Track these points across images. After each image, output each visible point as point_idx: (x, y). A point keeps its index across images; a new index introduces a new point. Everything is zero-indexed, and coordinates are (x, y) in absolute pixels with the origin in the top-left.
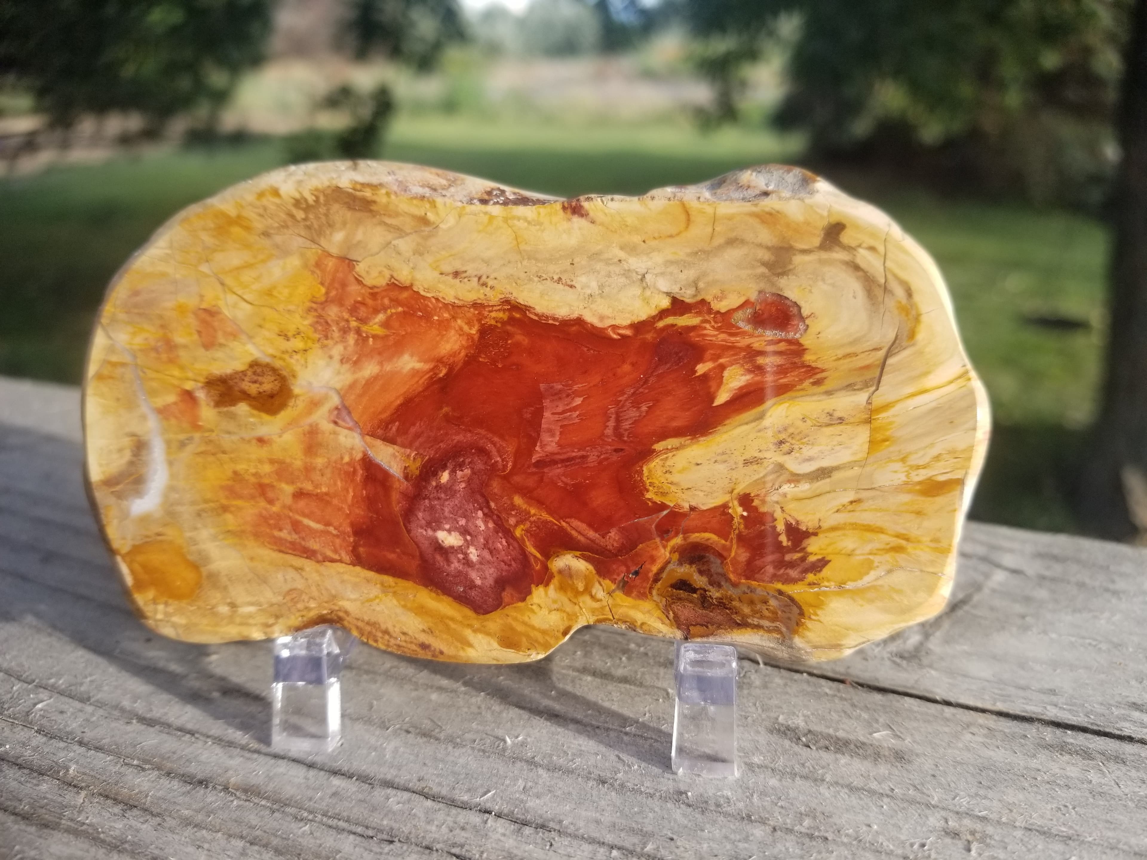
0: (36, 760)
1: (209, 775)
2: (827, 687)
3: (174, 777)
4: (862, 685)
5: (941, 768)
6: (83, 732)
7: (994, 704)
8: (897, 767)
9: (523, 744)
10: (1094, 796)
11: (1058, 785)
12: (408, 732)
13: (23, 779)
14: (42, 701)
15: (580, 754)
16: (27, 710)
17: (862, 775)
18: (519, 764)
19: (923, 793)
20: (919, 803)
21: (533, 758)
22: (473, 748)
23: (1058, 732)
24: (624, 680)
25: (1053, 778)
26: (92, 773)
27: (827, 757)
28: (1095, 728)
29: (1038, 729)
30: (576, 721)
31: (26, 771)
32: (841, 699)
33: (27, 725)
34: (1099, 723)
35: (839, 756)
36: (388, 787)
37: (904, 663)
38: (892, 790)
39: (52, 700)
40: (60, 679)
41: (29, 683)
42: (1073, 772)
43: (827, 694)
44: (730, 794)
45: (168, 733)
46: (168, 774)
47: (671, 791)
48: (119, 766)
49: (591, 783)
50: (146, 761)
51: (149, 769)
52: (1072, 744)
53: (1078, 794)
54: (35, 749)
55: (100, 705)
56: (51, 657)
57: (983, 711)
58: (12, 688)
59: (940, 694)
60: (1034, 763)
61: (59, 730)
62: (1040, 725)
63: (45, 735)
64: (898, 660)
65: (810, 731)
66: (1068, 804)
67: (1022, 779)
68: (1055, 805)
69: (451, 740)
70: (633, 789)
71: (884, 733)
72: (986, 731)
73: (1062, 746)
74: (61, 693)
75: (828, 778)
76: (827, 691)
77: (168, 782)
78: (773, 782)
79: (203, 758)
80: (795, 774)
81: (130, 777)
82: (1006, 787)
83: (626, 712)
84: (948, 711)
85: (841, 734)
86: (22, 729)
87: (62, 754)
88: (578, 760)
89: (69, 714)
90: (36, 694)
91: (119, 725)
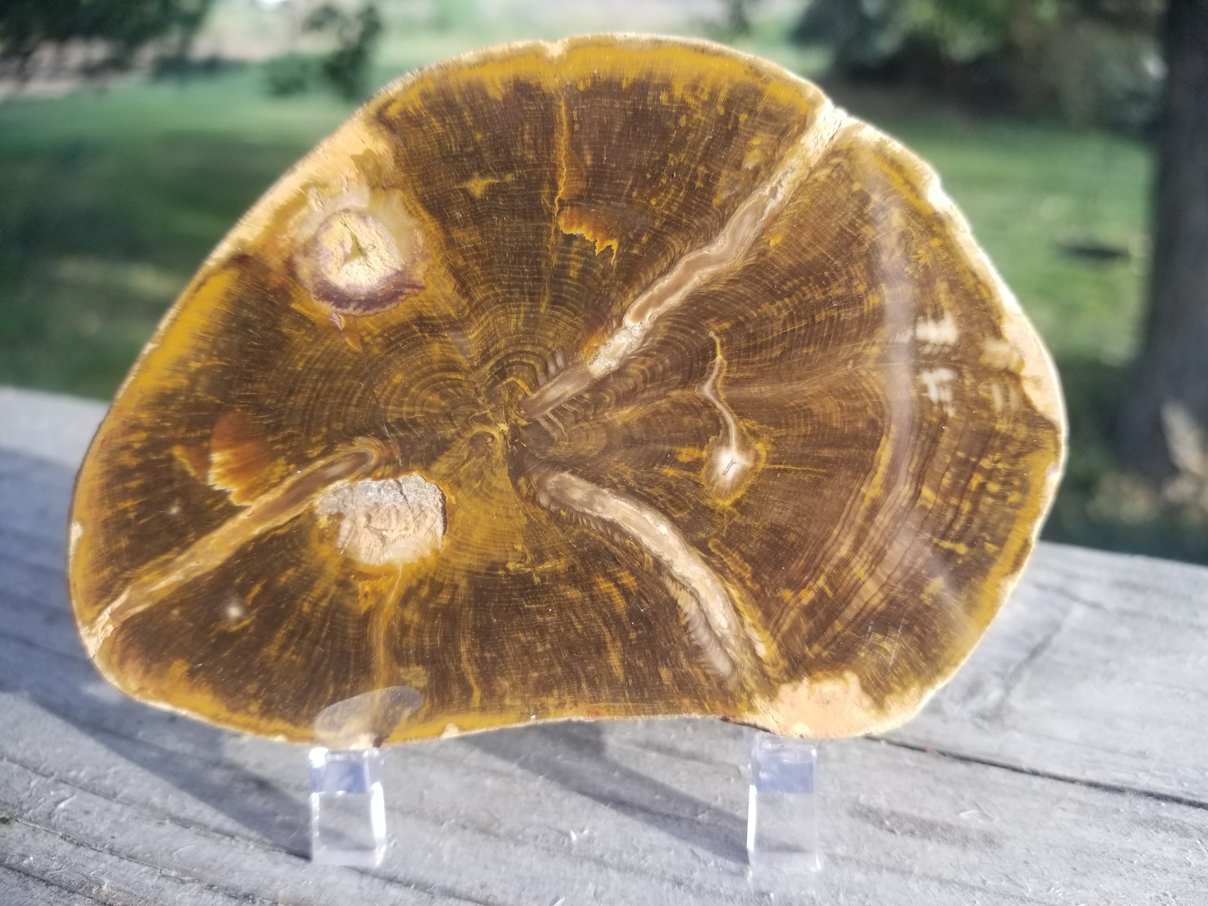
0: (65, 875)
1: (255, 888)
2: (907, 758)
3: (216, 891)
4: (943, 754)
5: (1033, 853)
6: (113, 837)
7: (1084, 772)
8: (987, 853)
9: (590, 840)
10: (1194, 881)
11: (1156, 869)
12: (464, 828)
13: (52, 898)
14: (63, 799)
15: (652, 850)
16: (49, 811)
17: (951, 864)
18: (587, 865)
19: (1016, 884)
20: (1013, 896)
21: (602, 856)
22: (536, 847)
23: (1152, 803)
24: (692, 756)
25: (1149, 861)
26: (128, 889)
27: (913, 844)
28: (1190, 798)
29: (1130, 801)
30: (644, 810)
31: (55, 889)
32: (924, 772)
33: (52, 829)
34: (1194, 792)
35: (926, 842)
36: (450, 897)
37: (986, 725)
38: (984, 882)
39: (75, 797)
40: (81, 771)
41: (47, 776)
42: (1170, 852)
43: (907, 767)
44: (814, 893)
45: (205, 836)
46: (210, 887)
47: (752, 892)
48: (156, 879)
49: (666, 885)
50: (186, 873)
51: (189, 881)
52: (1167, 818)
53: (1177, 879)
54: (62, 860)
55: (128, 802)
56: (69, 743)
57: (1072, 781)
58: (29, 783)
59: (1026, 762)
60: (1129, 843)
61: (87, 835)
62: (1132, 796)
63: (71, 842)
64: (979, 721)
65: (893, 813)
66: (1167, 892)
67: (1117, 862)
68: (1153, 895)
69: (511, 836)
70: (712, 890)
71: (971, 812)
72: (1076, 806)
73: (1157, 822)
74: (84, 788)
75: (917, 870)
76: (908, 762)
77: (211, 897)
78: (859, 877)
79: (246, 865)
80: (881, 867)
81: (169, 892)
82: (1102, 873)
83: (698, 794)
84: (1037, 782)
85: (926, 815)
86: (46, 836)
87: (92, 865)
88: (650, 857)
89: (95, 814)
90: (57, 790)
91: (150, 827)
